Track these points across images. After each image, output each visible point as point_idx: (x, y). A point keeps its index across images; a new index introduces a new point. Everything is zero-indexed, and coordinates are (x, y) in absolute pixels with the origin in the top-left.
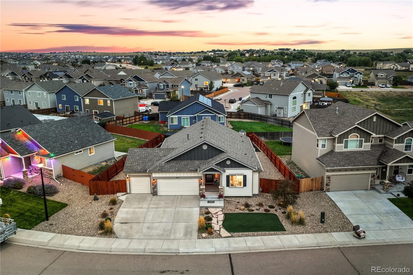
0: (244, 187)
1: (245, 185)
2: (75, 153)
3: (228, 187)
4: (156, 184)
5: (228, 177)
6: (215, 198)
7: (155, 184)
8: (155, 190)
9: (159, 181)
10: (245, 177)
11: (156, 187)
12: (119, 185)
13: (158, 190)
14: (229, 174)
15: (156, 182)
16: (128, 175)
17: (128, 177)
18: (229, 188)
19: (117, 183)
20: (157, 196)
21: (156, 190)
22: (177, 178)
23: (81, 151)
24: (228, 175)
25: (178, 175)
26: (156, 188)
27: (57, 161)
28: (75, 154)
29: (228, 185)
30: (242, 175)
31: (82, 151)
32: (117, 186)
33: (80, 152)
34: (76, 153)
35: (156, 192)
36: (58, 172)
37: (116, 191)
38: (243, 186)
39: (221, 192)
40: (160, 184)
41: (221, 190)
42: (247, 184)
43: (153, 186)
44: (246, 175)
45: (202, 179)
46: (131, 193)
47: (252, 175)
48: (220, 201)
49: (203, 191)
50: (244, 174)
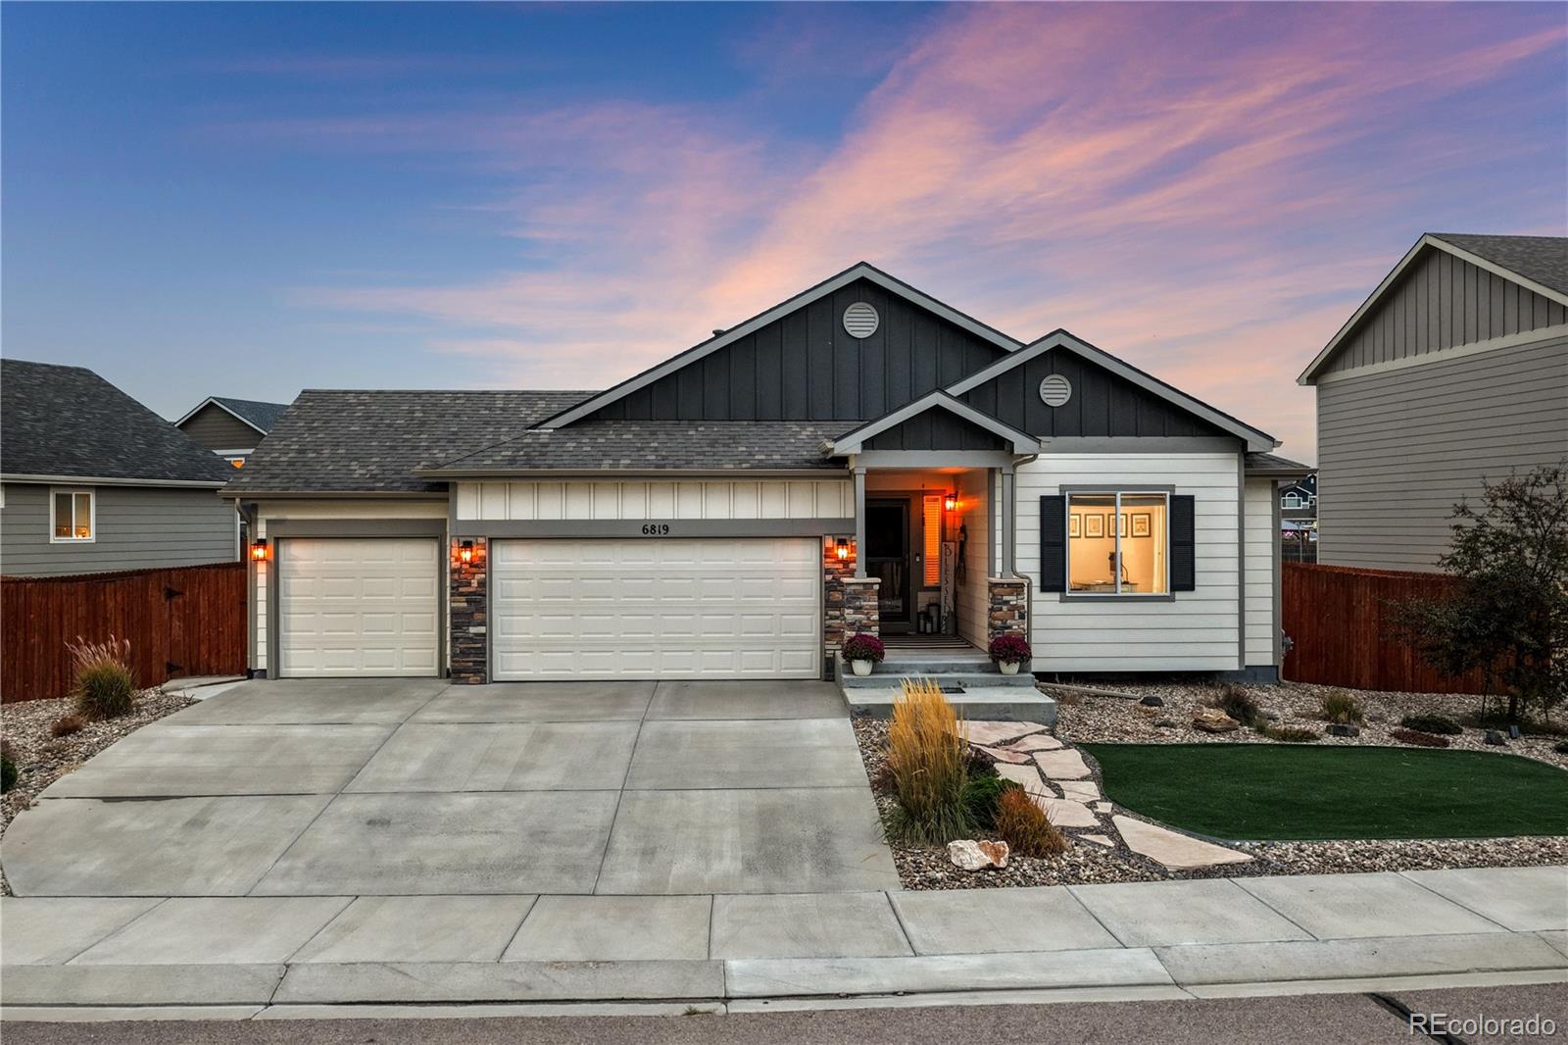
0: (1179, 595)
1: (1182, 575)
3: (1056, 596)
4: (482, 584)
5: (1053, 512)
6: (963, 668)
7: (475, 583)
8: (473, 630)
9: (508, 560)
10: (1182, 511)
11: (482, 610)
12: (194, 613)
13: (498, 636)
14: (1062, 488)
15: (482, 565)
16: (269, 522)
17: (262, 535)
18: (1064, 600)
19: (182, 594)
20: (483, 682)
21: (482, 629)
22: (655, 532)
24: (1056, 492)
25: (663, 507)
26: (478, 616)
29: (1053, 579)
30: (1161, 500)
32: (176, 623)
35: (482, 652)
37: (166, 659)
38: (1174, 588)
39: (1013, 618)
40: (514, 582)
41: (1007, 602)
42: (1196, 570)
43: (462, 594)
44: (1191, 499)
45: (843, 537)
46: (277, 677)
47: (1234, 494)
48: (1001, 685)
49: (861, 608)
50: (1172, 487)
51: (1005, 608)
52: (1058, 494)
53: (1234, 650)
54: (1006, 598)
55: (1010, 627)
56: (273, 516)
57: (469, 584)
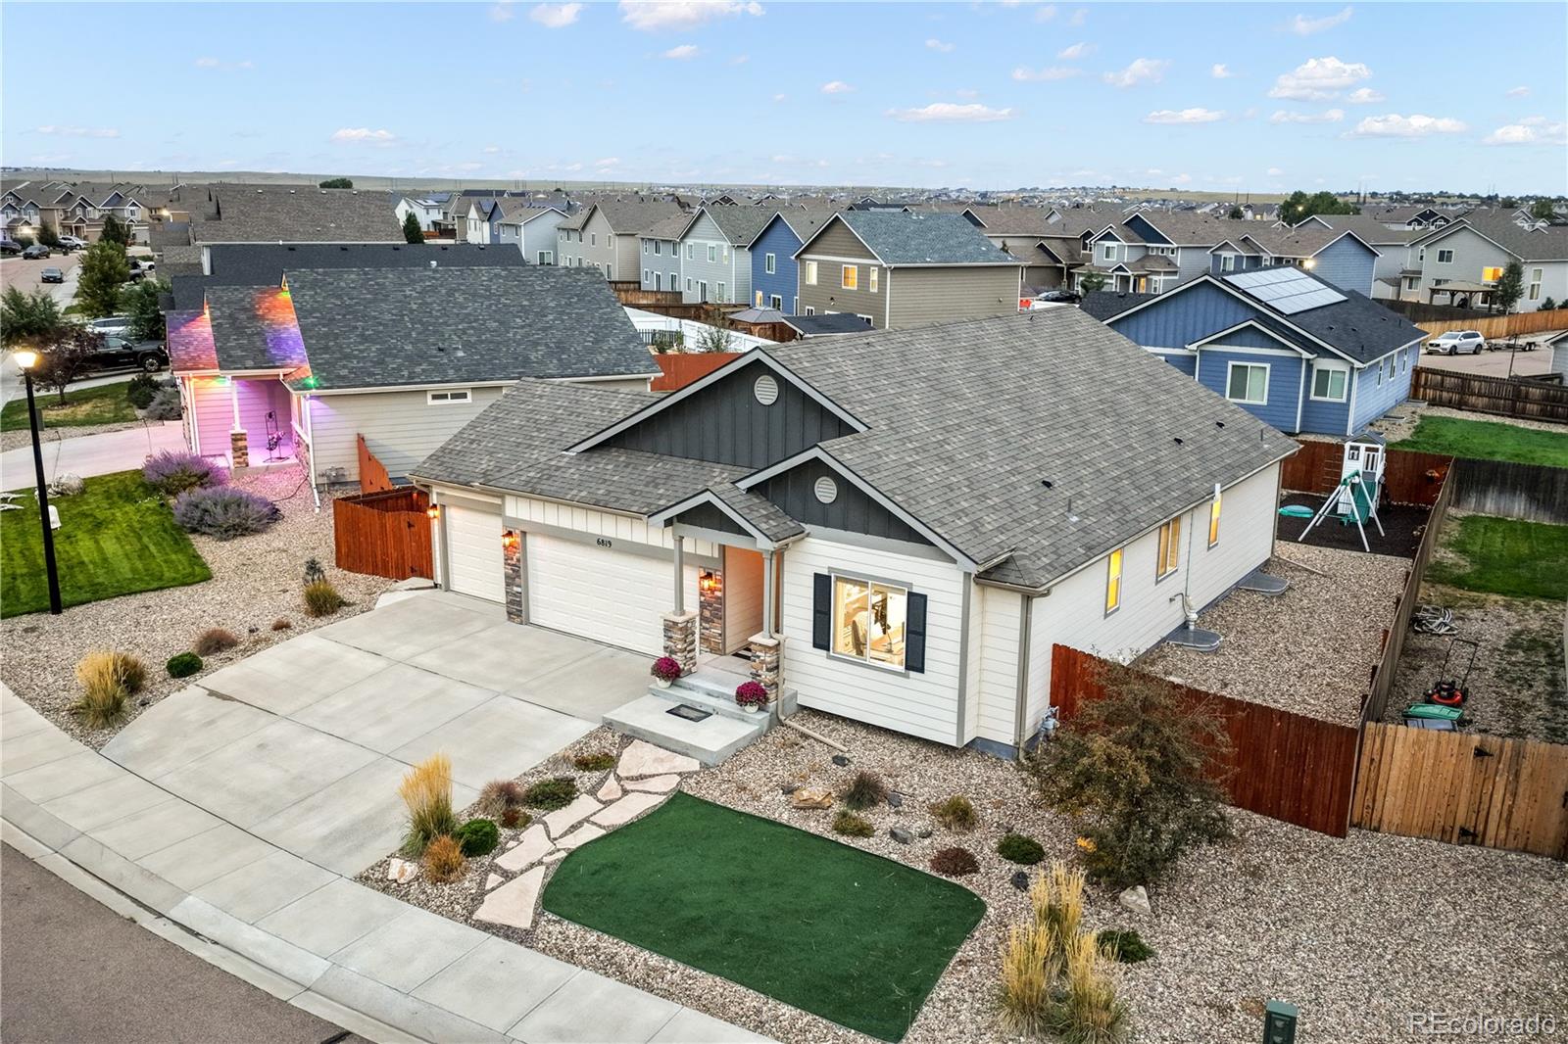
0: (912, 674)
1: (915, 661)
2: (429, 397)
3: (824, 653)
4: (520, 559)
5: (823, 586)
6: (722, 696)
7: (516, 558)
8: (516, 589)
9: (537, 548)
11: (519, 577)
13: (530, 597)
14: (830, 569)
15: (521, 548)
17: (434, 501)
18: (829, 657)
19: (414, 526)
20: (522, 623)
21: (519, 590)
22: (603, 543)
23: (464, 396)
24: (825, 572)
25: (608, 527)
26: (518, 580)
27: (331, 412)
28: (430, 402)
29: (822, 639)
30: (903, 591)
31: (469, 394)
32: (413, 544)
33: (454, 396)
34: (435, 397)
35: (519, 604)
36: (336, 459)
37: (410, 563)
38: (908, 667)
39: (762, 669)
40: (537, 561)
41: (759, 657)
42: (926, 656)
43: (509, 564)
44: (924, 597)
45: (710, 571)
46: (448, 590)
47: (958, 600)
48: (739, 719)
49: (671, 637)
50: (910, 584)
51: (757, 660)
52: (827, 574)
53: (954, 730)
54: (758, 653)
55: (759, 676)
56: (439, 491)
57: (512, 559)
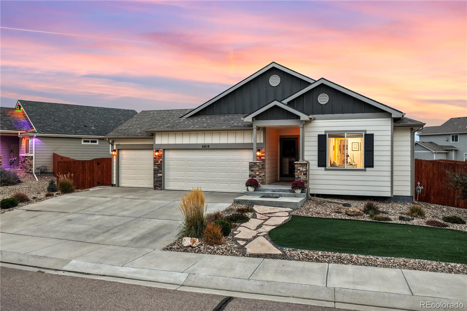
0: (368, 169)
1: (369, 162)
2: (82, 141)
3: (323, 168)
4: (161, 162)
5: (322, 140)
7: (159, 162)
8: (159, 175)
9: (170, 155)
10: (369, 140)
11: (161, 169)
12: (103, 168)
13: (166, 177)
14: (326, 132)
15: (162, 157)
16: (116, 145)
17: (115, 149)
18: (326, 170)
19: (100, 164)
20: (161, 190)
21: (161, 175)
22: (206, 147)
23: (96, 142)
24: (323, 133)
25: (208, 140)
26: (160, 171)
27: (44, 144)
28: (83, 143)
29: (322, 161)
31: (98, 142)
32: (99, 172)
33: (92, 142)
34: (84, 141)
35: (161, 181)
36: (45, 163)
37: (97, 181)
38: (366, 166)
39: (301, 175)
40: (170, 161)
41: (299, 170)
42: (374, 160)
43: (156, 165)
44: (372, 135)
45: (259, 149)
46: (118, 186)
47: (389, 133)
48: (294, 197)
49: (253, 170)
50: (365, 131)
51: (298, 171)
52: (324, 134)
53: (389, 189)
54: (299, 168)
55: (300, 178)
56: (117, 144)
57: (158, 162)
